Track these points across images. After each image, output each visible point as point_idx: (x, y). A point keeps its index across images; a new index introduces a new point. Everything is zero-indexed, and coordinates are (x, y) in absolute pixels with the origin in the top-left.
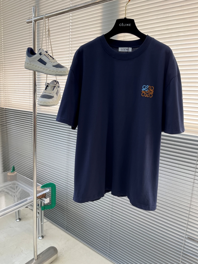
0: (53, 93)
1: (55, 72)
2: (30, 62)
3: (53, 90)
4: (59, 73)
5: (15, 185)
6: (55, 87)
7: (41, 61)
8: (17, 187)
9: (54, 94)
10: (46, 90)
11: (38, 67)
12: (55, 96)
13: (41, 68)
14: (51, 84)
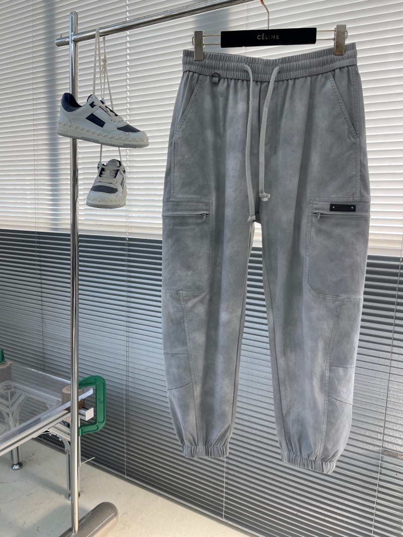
0: (115, 183)
1: (123, 141)
2: (70, 121)
3: (115, 177)
4: (130, 141)
5: (9, 389)
6: (119, 172)
7: (93, 119)
8: (12, 394)
9: (117, 185)
10: (100, 176)
11: (87, 131)
12: (120, 188)
13: (93, 133)
14: (109, 166)
